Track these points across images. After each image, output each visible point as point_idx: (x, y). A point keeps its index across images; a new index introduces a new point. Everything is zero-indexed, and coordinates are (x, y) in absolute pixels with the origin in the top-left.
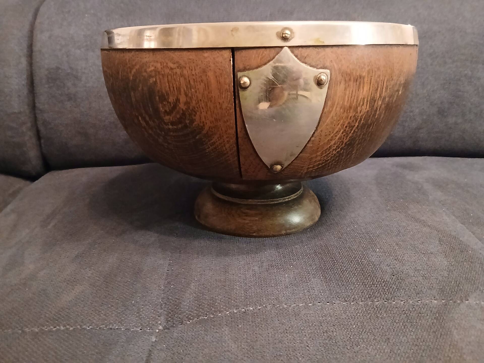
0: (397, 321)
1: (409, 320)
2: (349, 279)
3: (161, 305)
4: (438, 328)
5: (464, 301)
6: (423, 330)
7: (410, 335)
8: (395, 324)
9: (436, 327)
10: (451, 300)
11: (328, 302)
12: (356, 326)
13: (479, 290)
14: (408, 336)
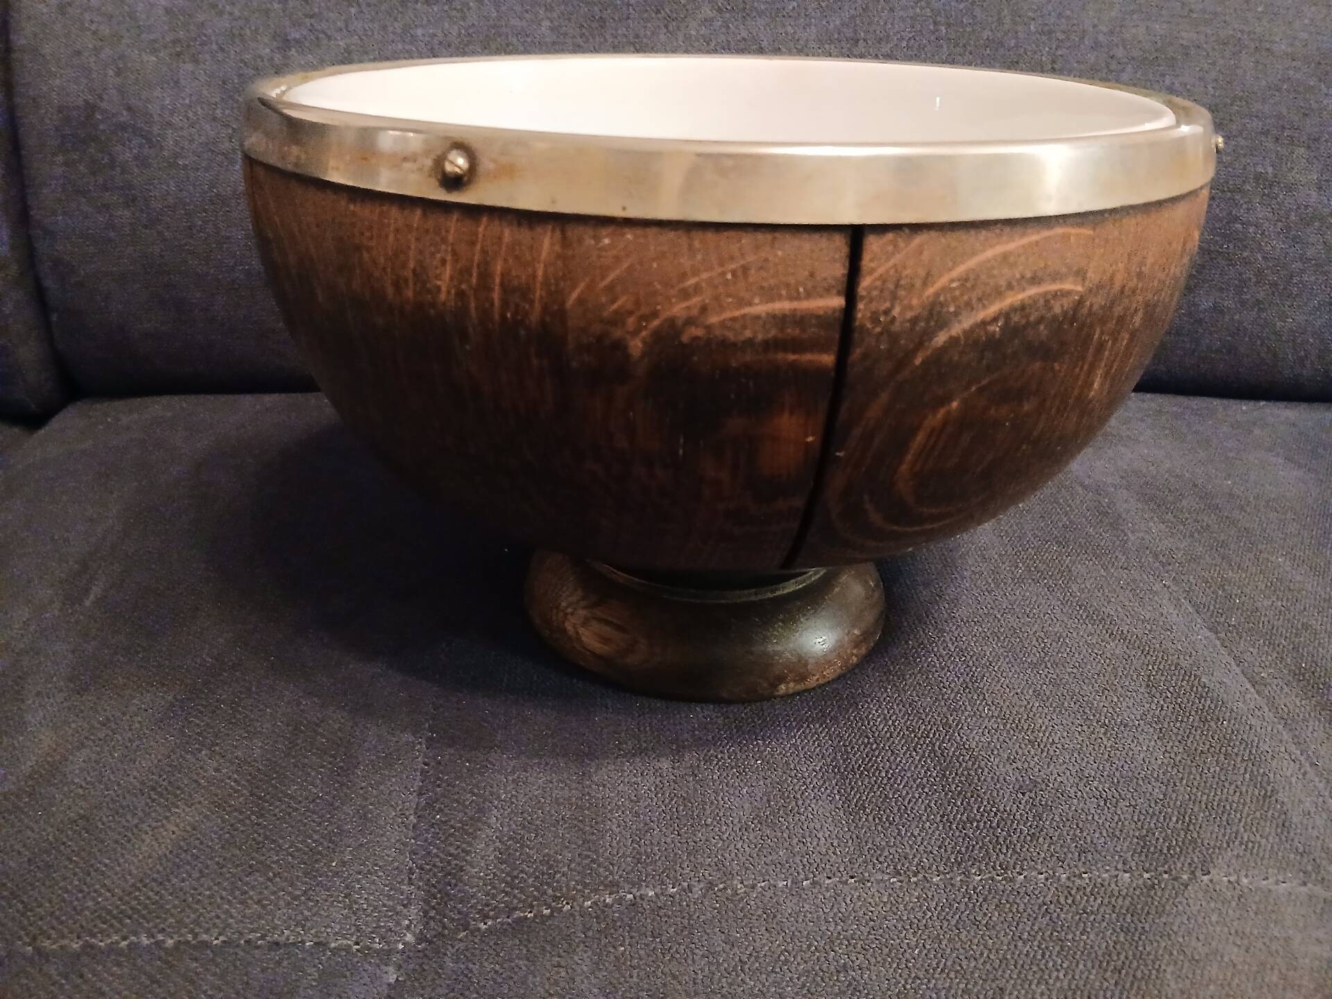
0: (1025, 936)
1: (1056, 934)
2: (910, 801)
3: (411, 871)
4: (1127, 958)
5: (1198, 873)
6: (1089, 964)
7: (1058, 977)
8: (1020, 944)
9: (1122, 957)
10: (1166, 872)
11: (852, 877)
12: (920, 952)
13: (1239, 839)
14: (1051, 981)
